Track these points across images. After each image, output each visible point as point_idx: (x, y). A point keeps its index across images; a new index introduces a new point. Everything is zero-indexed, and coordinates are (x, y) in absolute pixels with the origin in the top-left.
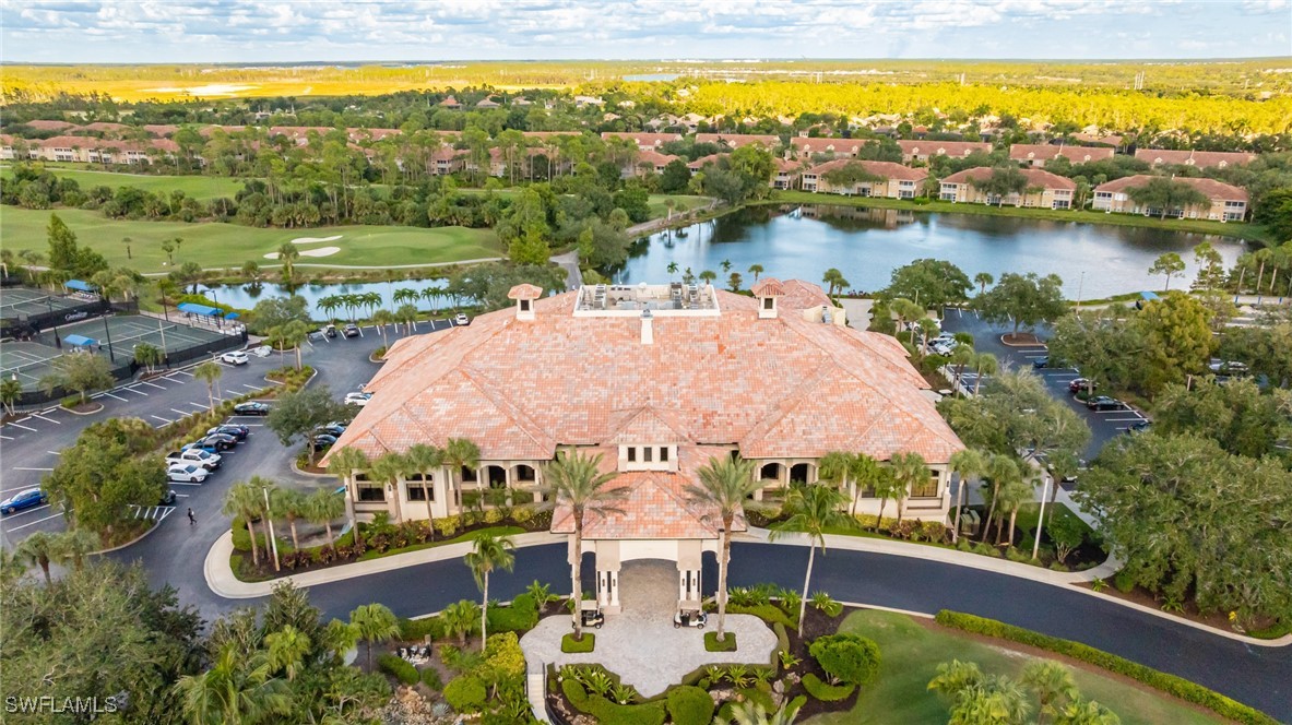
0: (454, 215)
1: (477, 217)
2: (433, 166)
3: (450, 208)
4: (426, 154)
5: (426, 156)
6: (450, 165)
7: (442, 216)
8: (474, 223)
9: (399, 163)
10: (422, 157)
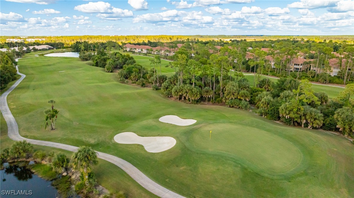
0: (305, 115)
1: (328, 120)
2: (291, 66)
3: (302, 108)
4: (288, 60)
5: (289, 61)
6: (301, 67)
7: (292, 115)
8: (324, 125)
9: (273, 63)
10: (286, 61)
